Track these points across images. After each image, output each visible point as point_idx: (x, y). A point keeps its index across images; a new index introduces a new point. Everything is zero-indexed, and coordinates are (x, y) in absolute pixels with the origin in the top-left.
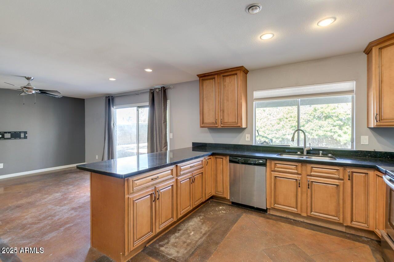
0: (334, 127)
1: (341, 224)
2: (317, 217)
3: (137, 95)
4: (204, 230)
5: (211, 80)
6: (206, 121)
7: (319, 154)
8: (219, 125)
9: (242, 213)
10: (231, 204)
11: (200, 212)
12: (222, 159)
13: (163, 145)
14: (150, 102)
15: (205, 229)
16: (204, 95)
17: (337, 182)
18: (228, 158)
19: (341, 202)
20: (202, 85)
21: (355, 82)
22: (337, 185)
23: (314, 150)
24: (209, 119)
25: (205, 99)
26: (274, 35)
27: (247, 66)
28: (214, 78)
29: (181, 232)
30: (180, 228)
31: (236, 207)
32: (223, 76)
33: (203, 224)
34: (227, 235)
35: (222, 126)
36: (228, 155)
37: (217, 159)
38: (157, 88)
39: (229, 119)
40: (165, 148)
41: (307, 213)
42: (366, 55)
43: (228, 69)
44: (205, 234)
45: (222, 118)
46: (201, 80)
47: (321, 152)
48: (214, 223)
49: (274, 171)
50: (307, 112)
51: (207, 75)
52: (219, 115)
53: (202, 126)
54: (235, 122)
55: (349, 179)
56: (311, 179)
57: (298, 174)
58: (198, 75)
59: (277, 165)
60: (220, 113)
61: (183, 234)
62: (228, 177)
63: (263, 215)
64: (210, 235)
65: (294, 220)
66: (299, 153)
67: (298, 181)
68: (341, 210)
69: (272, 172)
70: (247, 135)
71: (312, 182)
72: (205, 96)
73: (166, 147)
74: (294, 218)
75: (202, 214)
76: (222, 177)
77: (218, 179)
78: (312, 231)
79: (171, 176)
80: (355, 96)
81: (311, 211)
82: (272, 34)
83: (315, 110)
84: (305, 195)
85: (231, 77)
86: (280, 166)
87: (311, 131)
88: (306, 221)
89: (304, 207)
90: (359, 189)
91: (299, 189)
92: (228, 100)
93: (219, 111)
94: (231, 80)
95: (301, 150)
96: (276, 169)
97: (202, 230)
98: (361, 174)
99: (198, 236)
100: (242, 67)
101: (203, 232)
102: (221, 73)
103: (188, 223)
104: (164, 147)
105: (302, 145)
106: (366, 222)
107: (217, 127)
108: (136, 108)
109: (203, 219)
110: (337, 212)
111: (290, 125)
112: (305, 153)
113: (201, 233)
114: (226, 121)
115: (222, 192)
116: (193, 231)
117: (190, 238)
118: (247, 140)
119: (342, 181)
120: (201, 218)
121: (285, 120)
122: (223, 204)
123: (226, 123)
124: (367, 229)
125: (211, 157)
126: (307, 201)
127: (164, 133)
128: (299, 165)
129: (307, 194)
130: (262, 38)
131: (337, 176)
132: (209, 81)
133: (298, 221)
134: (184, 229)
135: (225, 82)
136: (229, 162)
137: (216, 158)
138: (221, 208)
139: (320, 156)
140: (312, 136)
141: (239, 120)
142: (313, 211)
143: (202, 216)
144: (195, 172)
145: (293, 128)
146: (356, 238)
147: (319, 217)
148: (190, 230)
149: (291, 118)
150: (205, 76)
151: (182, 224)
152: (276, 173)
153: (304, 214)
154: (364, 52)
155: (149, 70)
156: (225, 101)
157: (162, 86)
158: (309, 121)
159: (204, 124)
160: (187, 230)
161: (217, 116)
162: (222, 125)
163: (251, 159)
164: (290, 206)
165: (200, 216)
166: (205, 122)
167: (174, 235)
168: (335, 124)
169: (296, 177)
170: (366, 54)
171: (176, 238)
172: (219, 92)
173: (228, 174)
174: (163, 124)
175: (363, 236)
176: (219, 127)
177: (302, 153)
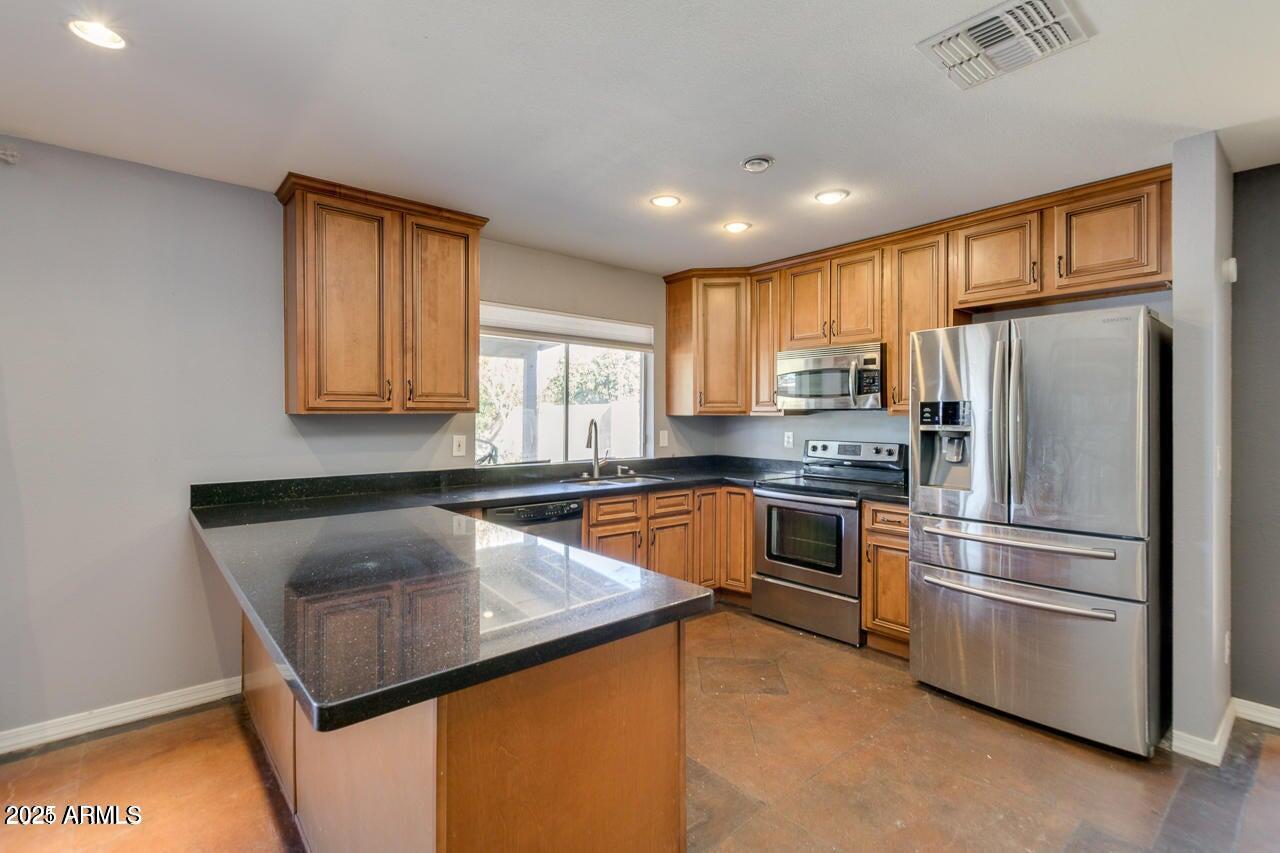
5: (365, 224)
6: (335, 383)
8: (399, 404)
17: (683, 519)
20: (318, 227)
21: (651, 329)
22: (686, 525)
24: (352, 376)
28: (380, 220)
32: (419, 226)
35: (409, 409)
39: (435, 383)
43: (440, 209)
45: (409, 377)
46: (310, 205)
51: (343, 191)
52: (398, 365)
54: (460, 394)
85: (446, 238)
93: (398, 350)
94: (446, 251)
100: (486, 220)
102: (411, 212)
107: (390, 409)
112: (596, 475)
123: (424, 399)
128: (638, 498)
132: (350, 220)
135: (427, 247)
150: (332, 194)
159: (328, 397)
161: (386, 366)
162: (410, 404)
166: (330, 387)
176: (397, 410)
177: (591, 474)
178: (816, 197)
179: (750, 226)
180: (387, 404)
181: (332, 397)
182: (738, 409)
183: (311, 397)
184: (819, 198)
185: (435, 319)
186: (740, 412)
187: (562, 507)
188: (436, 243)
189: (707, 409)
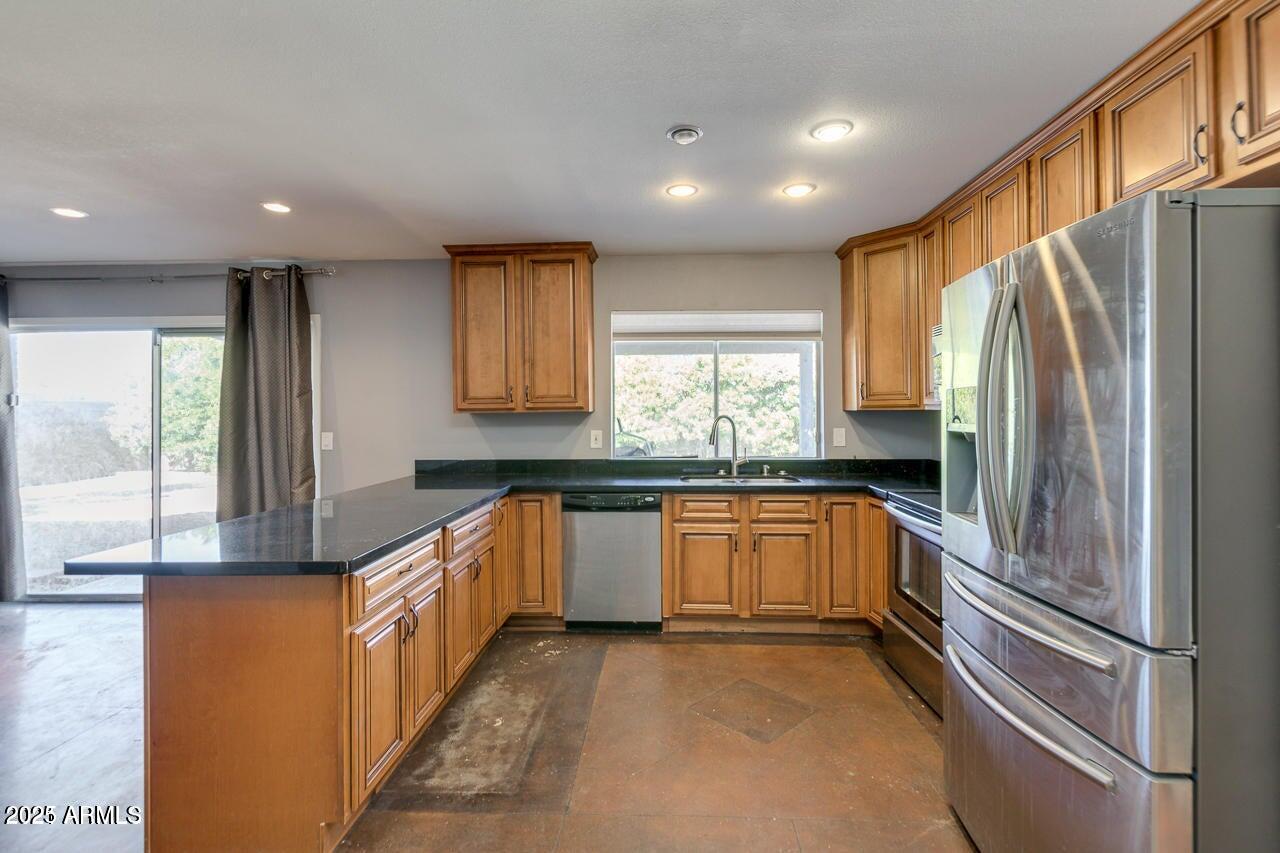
0: (740, 411)
1: (812, 619)
2: (770, 613)
3: (152, 284)
4: (527, 706)
5: (494, 270)
6: (476, 390)
7: (762, 472)
8: (520, 404)
9: (604, 644)
10: (564, 629)
11: (489, 667)
12: (538, 504)
13: (298, 477)
14: (230, 316)
15: (527, 703)
16: (469, 311)
17: (805, 528)
18: (558, 498)
19: (814, 569)
20: (464, 280)
21: (822, 315)
22: (806, 535)
23: (752, 463)
24: (486, 384)
25: (472, 324)
26: (697, 190)
27: (598, 246)
28: (504, 264)
29: (463, 728)
30: (453, 720)
31: (579, 634)
32: (534, 262)
33: (514, 693)
34: (595, 701)
35: (528, 409)
36: (558, 491)
37: (524, 504)
38: (267, 269)
39: (552, 387)
40: (306, 485)
41: (751, 609)
42: (839, 261)
43: (549, 244)
44: (535, 715)
45: (527, 383)
46: (458, 265)
47: (766, 467)
48: (546, 683)
49: (681, 520)
50: (682, 371)
51: (478, 249)
52: (520, 374)
53: (465, 406)
54: (569, 396)
55: (826, 520)
56: (759, 528)
57: (732, 521)
58: (444, 246)
59: (688, 504)
60: (520, 370)
61: (472, 731)
62: (559, 552)
63: (653, 638)
64: (551, 712)
65: (724, 633)
66: (722, 472)
67: (733, 537)
68: (814, 586)
69: (675, 525)
70: (594, 433)
71: (761, 535)
72: (471, 315)
73: (310, 481)
74: (722, 630)
75: (496, 671)
76: (540, 554)
77: (527, 563)
78: (766, 646)
79: (435, 562)
80: (822, 343)
81: (760, 603)
82: (694, 187)
83: (700, 365)
84: (748, 568)
85: (555, 266)
86: (694, 507)
87: (691, 421)
88: (747, 629)
89: (746, 597)
90: (842, 537)
91: (736, 556)
92: (546, 333)
93: (520, 361)
94: (556, 277)
95: (726, 465)
96: (685, 515)
97: (522, 708)
98: (846, 507)
99: (520, 725)
100: (590, 244)
101: (529, 711)
102: (527, 252)
103: (469, 703)
104: (302, 483)
105: (725, 454)
106: (854, 603)
107: (513, 409)
108: (149, 333)
109: (506, 681)
110: (807, 592)
111: (641, 404)
112: (735, 473)
113: (525, 715)
114: (538, 393)
115: (541, 600)
116: (499, 716)
117: (499, 734)
118: (593, 445)
119: (814, 526)
120: (501, 680)
121: (628, 389)
122: (544, 635)
123: (541, 399)
124: (854, 616)
125: (507, 499)
126: (751, 581)
127: (299, 433)
128: (734, 498)
129: (751, 566)
130: (671, 191)
131: (806, 516)
132: (484, 269)
133: (732, 634)
134: (468, 719)
135: (539, 278)
136: (563, 510)
137: (521, 501)
138: (541, 644)
139: (764, 477)
140: (693, 434)
141: (580, 391)
142: (763, 602)
143: (501, 675)
144: (479, 546)
145: (647, 414)
146: (838, 641)
147: (775, 613)
148: (486, 717)
149: (642, 385)
150: (473, 253)
151: (452, 709)
152: (685, 525)
153: (745, 614)
154: (836, 253)
155: (278, 208)
156: (539, 335)
157: (290, 262)
158: (686, 394)
159: (470, 401)
160: (477, 719)
161: (511, 376)
162: (528, 405)
163: (624, 497)
164: (715, 600)
165: (494, 677)
166: (472, 394)
167: (445, 741)
168: (741, 402)
169: (727, 529)
170: (839, 257)
171: (458, 747)
172: (519, 307)
173: (559, 543)
174: (297, 402)
175: (849, 633)
176: (520, 410)
177: (729, 472)
178: (811, 134)
179: (814, 187)
180: (510, 405)
181: (473, 401)
182: (907, 402)
183: (459, 403)
184: (816, 134)
185: (548, 335)
186: (910, 406)
187: (636, 500)
188: (548, 271)
189: (872, 403)
